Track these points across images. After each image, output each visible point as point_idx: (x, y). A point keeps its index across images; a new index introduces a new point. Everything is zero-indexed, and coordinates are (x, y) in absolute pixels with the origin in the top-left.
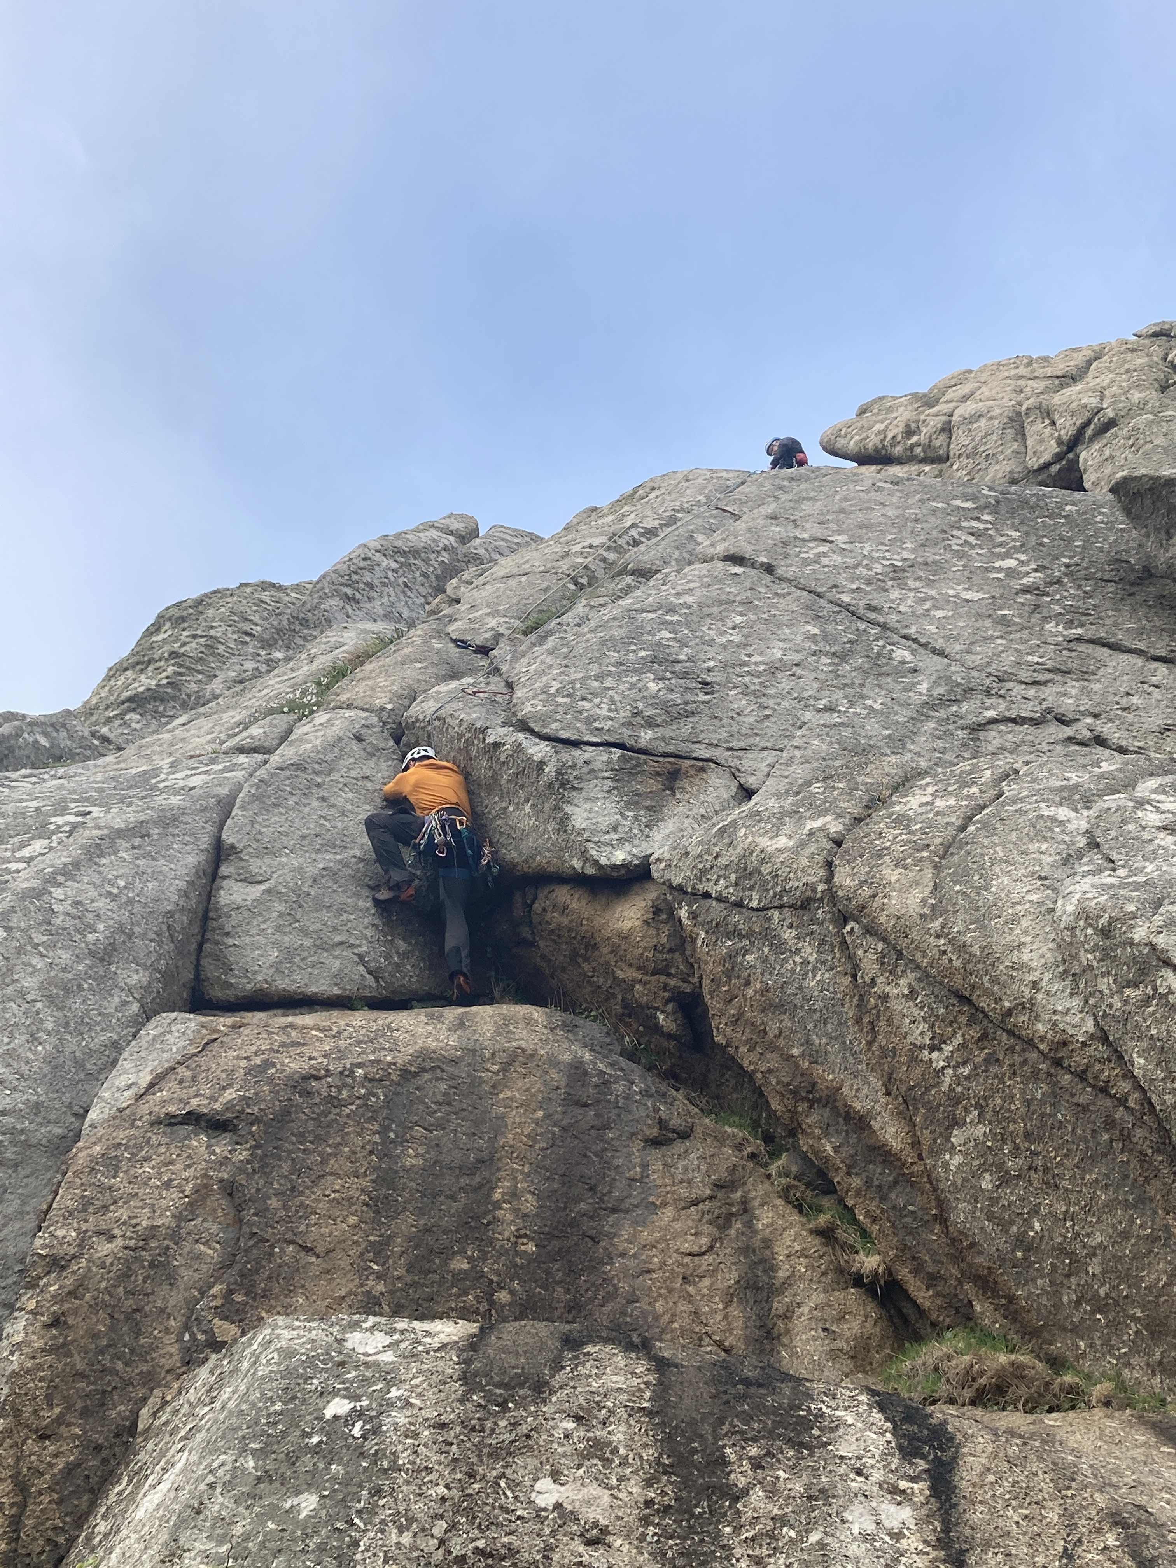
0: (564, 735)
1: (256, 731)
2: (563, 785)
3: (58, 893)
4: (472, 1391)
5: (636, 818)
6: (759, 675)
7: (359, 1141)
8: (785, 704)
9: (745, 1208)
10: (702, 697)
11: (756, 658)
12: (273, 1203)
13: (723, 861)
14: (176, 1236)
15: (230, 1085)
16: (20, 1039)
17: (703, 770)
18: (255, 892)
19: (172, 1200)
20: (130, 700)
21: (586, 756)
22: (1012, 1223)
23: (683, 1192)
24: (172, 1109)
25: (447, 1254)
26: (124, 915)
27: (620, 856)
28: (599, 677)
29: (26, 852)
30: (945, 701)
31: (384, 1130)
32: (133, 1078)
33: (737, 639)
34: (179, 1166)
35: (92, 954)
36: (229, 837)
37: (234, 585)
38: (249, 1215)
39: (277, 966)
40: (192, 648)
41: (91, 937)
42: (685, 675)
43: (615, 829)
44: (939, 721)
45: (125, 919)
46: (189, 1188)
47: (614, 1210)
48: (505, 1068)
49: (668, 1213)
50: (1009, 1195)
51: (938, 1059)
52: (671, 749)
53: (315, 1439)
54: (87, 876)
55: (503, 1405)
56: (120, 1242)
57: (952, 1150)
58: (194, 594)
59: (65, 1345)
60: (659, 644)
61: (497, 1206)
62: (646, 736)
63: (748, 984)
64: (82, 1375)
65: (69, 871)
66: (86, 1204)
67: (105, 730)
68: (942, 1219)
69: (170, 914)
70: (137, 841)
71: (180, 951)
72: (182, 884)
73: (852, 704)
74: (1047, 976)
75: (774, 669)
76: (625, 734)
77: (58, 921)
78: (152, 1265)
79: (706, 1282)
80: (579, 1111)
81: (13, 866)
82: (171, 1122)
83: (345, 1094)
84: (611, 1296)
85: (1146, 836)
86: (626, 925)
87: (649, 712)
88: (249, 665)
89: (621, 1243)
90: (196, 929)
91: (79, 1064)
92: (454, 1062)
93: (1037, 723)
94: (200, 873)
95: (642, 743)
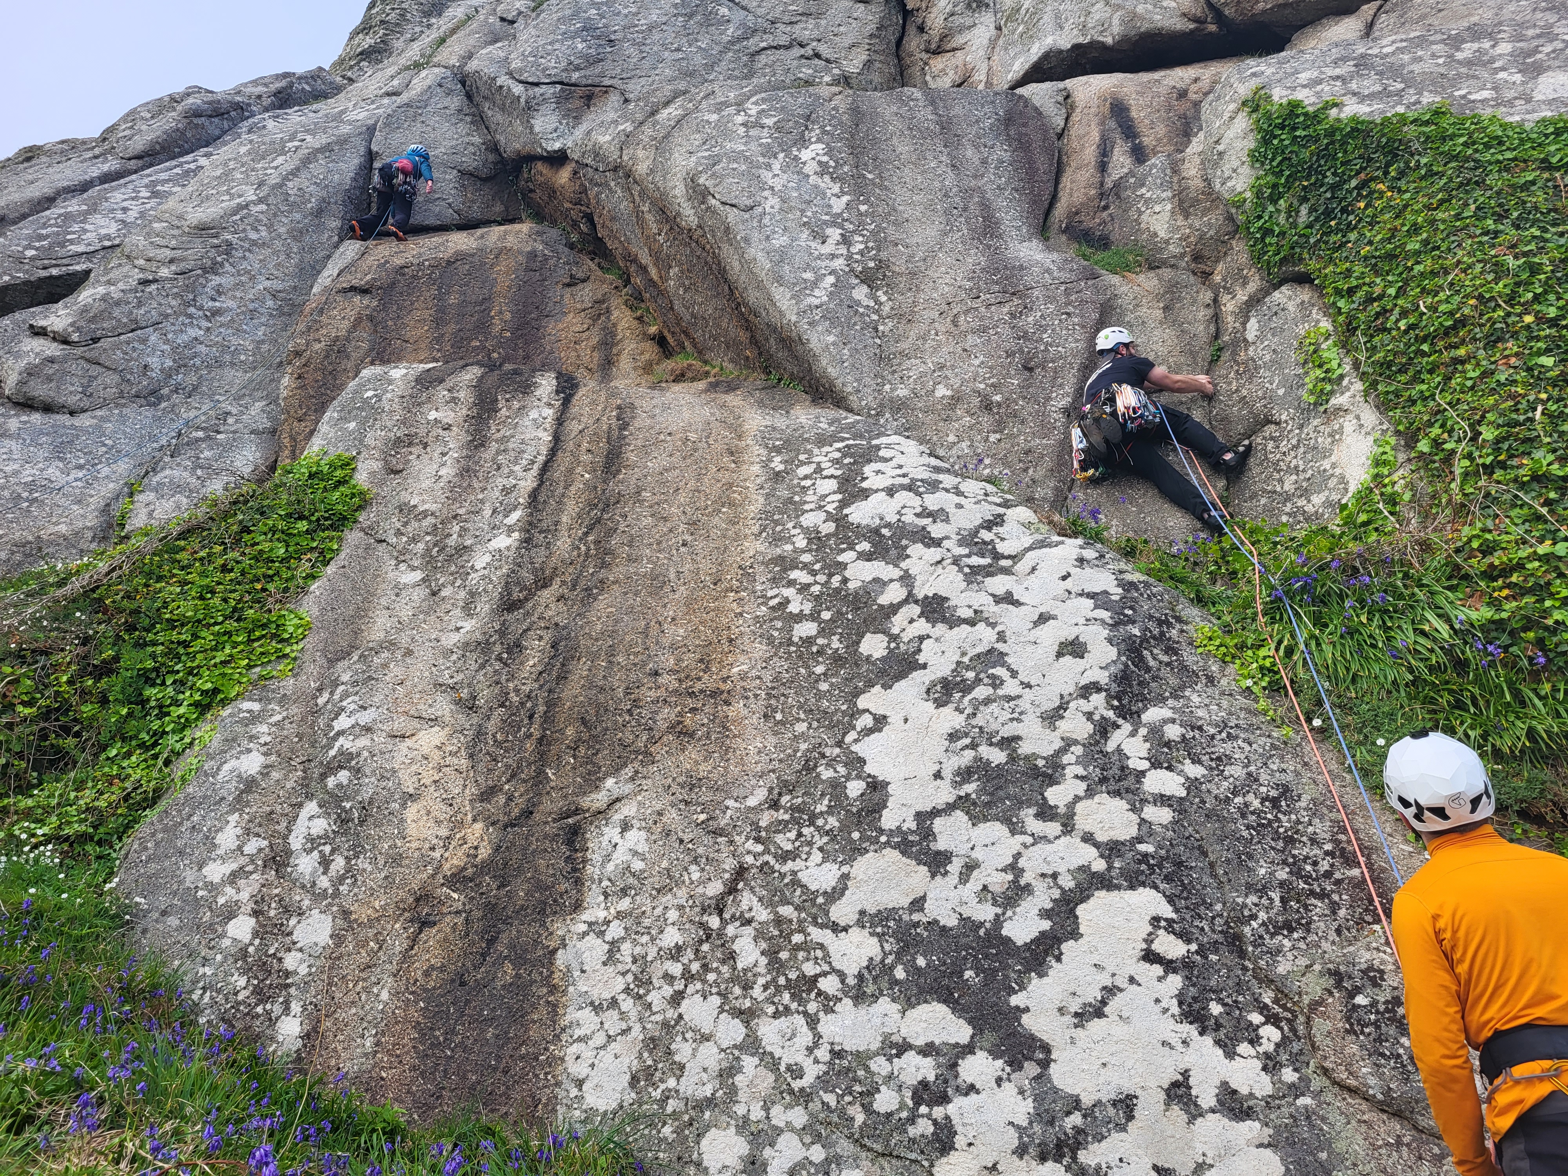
0: (530, 80)
2: (529, 109)
3: (290, 184)
4: (417, 385)
5: (567, 123)
6: (643, 32)
7: (428, 294)
8: (655, 48)
9: (608, 310)
10: (609, 49)
11: (643, 22)
12: (390, 323)
14: (348, 339)
15: (369, 273)
16: (283, 257)
17: (606, 92)
19: (346, 325)
20: (361, 53)
21: (542, 91)
22: (689, 308)
23: (579, 306)
24: (345, 286)
25: (469, 339)
26: (323, 194)
27: (557, 146)
28: (551, 43)
29: (275, 164)
30: (740, 40)
31: (440, 288)
32: (331, 272)
33: (634, 10)
34: (348, 310)
35: (311, 214)
36: (374, 148)
38: (379, 329)
41: (309, 206)
42: (599, 38)
43: (555, 130)
44: (735, 52)
45: (325, 195)
46: (352, 319)
47: (547, 316)
48: (497, 257)
49: (571, 315)
52: (590, 82)
54: (304, 174)
56: (324, 343)
57: (671, 279)
59: (305, 385)
60: (589, 18)
61: (493, 318)
62: (575, 76)
63: (604, 208)
64: (313, 396)
65: (295, 173)
66: (309, 329)
69: (349, 190)
70: (327, 154)
71: (357, 208)
72: (352, 175)
73: (690, 45)
74: (683, 200)
75: (651, 28)
76: (564, 76)
77: (292, 199)
78: (339, 352)
79: (585, 343)
80: (532, 273)
81: (269, 171)
82: (345, 291)
83: (420, 273)
84: (542, 352)
85: (735, 129)
86: (562, 182)
87: (577, 62)
89: (549, 330)
91: (313, 268)
92: (473, 255)
93: (787, 48)
94: (361, 167)
95: (573, 80)
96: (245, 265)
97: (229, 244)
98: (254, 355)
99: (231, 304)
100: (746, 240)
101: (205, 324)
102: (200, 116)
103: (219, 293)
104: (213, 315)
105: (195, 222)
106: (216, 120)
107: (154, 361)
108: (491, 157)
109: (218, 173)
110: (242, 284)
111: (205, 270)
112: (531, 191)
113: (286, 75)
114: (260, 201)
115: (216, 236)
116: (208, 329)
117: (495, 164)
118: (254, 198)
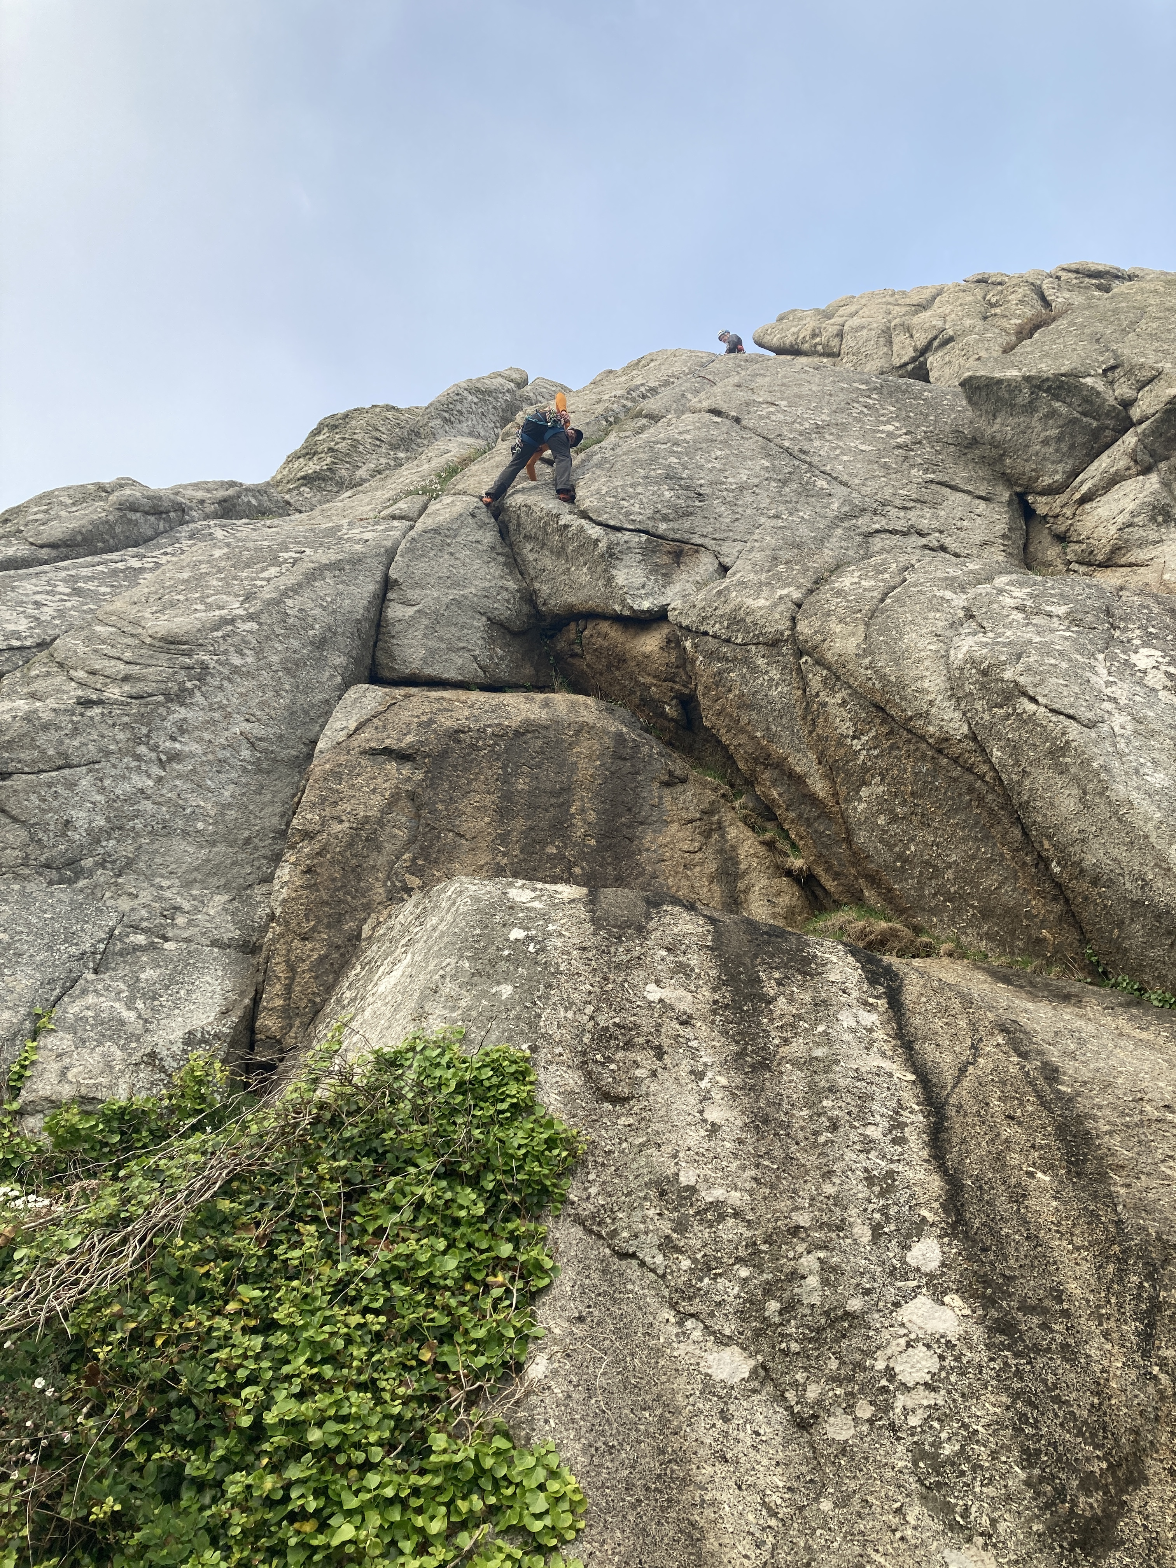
0: (612, 523)
1: (402, 505)
2: (611, 556)
3: (290, 602)
4: (599, 929)
5: (656, 581)
6: (733, 491)
7: (490, 773)
8: (749, 511)
9: (720, 827)
10: (697, 503)
11: (731, 480)
12: (440, 806)
13: (719, 612)
14: (380, 823)
15: (409, 733)
16: (270, 694)
17: (697, 551)
18: (411, 611)
19: (377, 801)
20: (303, 478)
21: (626, 538)
22: (895, 845)
23: (684, 815)
24: (373, 745)
25: (544, 844)
26: (330, 620)
27: (646, 605)
28: (633, 486)
29: (266, 574)
30: (848, 516)
31: (504, 767)
32: (345, 724)
33: (718, 466)
34: (379, 781)
35: (312, 643)
36: (393, 574)
37: (369, 406)
38: (424, 812)
39: (424, 660)
40: (343, 446)
41: (311, 633)
42: (687, 488)
43: (643, 587)
44: (845, 529)
45: (332, 622)
46: (387, 794)
47: (642, 823)
48: (577, 733)
49: (675, 826)
50: (895, 828)
51: (857, 745)
52: (678, 536)
53: (506, 952)
54: (307, 593)
55: (619, 938)
56: (347, 824)
57: (860, 800)
58: (343, 410)
59: (315, 884)
60: (670, 466)
61: (573, 816)
62: (663, 527)
63: (730, 691)
64: (326, 903)
65: (295, 589)
66: (323, 800)
67: (287, 497)
68: (849, 840)
69: (358, 621)
70: (337, 573)
71: (364, 645)
72: (366, 603)
73: (791, 514)
74: (940, 698)
75: (742, 488)
76: (650, 525)
77: (291, 620)
78: (367, 840)
79: (698, 869)
80: (620, 762)
81: (259, 583)
82: (373, 753)
83: (481, 743)
84: (642, 874)
85: (1005, 613)
86: (648, 649)
87: (665, 511)
88: (383, 461)
89: (646, 844)
90: (373, 632)
91: (306, 713)
92: (546, 728)
93: (904, 534)
94: (375, 596)
95: (660, 532)
96: (220, 697)
97: (205, 667)
98: (215, 823)
99: (195, 747)
100: (1106, 768)
101: (156, 771)
102: (136, 511)
103: (182, 731)
104: (170, 760)
105: (162, 632)
106: (152, 518)
107: (80, 817)
108: (526, 608)
109: (186, 575)
110: (214, 722)
111: (168, 697)
112: (575, 655)
113: (232, 484)
114: (251, 617)
115: (189, 654)
116: (160, 779)
117: (529, 617)
118: (242, 612)
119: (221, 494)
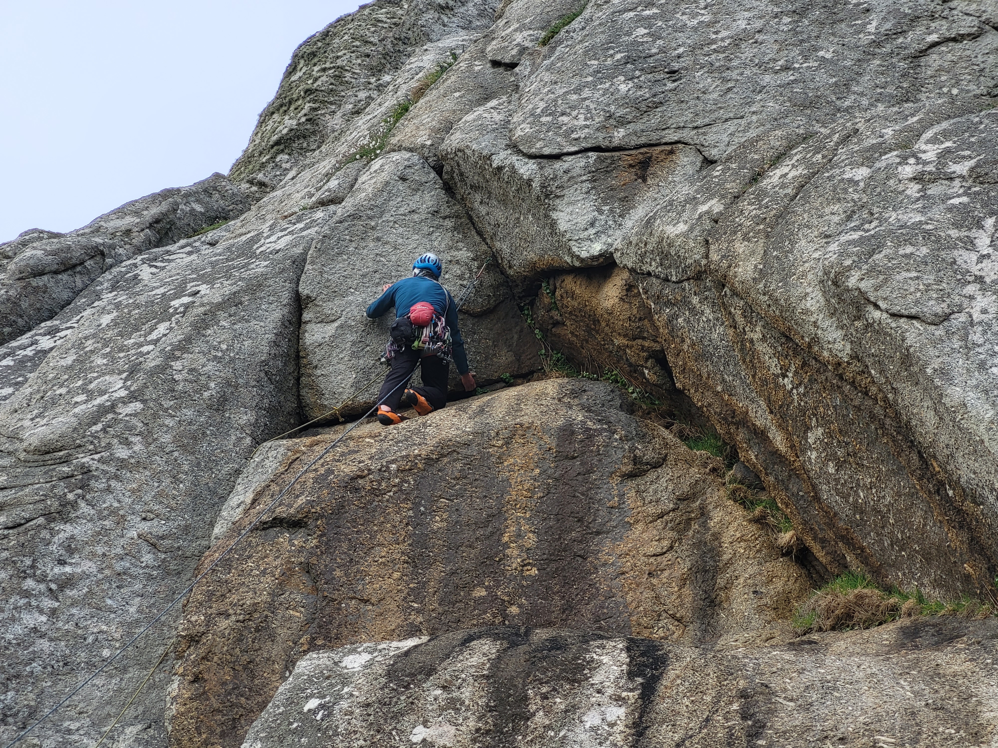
0: (547, 151)
1: (333, 183)
2: (547, 196)
3: (177, 365)
4: (391, 681)
5: (611, 211)
6: (724, 50)
7: (398, 518)
8: (747, 72)
9: (702, 513)
10: (670, 85)
11: (723, 34)
12: (338, 573)
14: (272, 607)
15: (302, 493)
16: (167, 481)
17: (672, 152)
18: (331, 329)
19: (267, 583)
20: (277, 143)
21: (566, 166)
22: (849, 495)
23: (651, 510)
24: (264, 518)
25: (469, 587)
26: (228, 373)
27: (597, 248)
28: (578, 90)
29: (154, 336)
30: (890, 36)
31: (416, 505)
32: (242, 498)
33: (707, 18)
34: (271, 558)
35: (210, 407)
36: (305, 290)
38: (321, 584)
40: (323, 81)
41: (206, 394)
42: (653, 70)
43: (592, 224)
45: (230, 375)
46: (277, 572)
47: (598, 533)
48: (508, 442)
49: (640, 527)
50: (844, 476)
51: (787, 382)
52: (643, 140)
53: (295, 725)
54: (198, 346)
56: (233, 618)
57: (810, 448)
59: (204, 693)
60: (635, 43)
61: (506, 546)
62: (619, 135)
63: (683, 341)
64: (219, 711)
65: (184, 346)
66: (210, 595)
68: (817, 498)
69: (265, 363)
70: (233, 310)
71: (279, 388)
72: (271, 336)
73: (806, 59)
74: (821, 316)
75: (737, 41)
76: (600, 139)
77: (180, 387)
78: (257, 630)
79: (666, 573)
80: (568, 463)
81: (145, 349)
82: (265, 526)
83: (384, 484)
84: (593, 597)
85: (901, 188)
86: (608, 304)
87: (621, 112)
89: (603, 557)
90: (291, 368)
91: (213, 492)
92: (467, 445)
94: (285, 323)
95: (616, 142)
96: (109, 501)
97: (86, 471)
98: (124, 647)
99: (89, 566)
100: (943, 372)
101: (48, 603)
102: (41, 274)
103: (71, 551)
104: (62, 588)
105: (35, 442)
106: (64, 277)
108: (489, 280)
109: (70, 360)
110: (104, 532)
111: (49, 516)
113: (167, 194)
114: (133, 397)
115: (66, 461)
116: (53, 612)
117: (495, 288)
118: (123, 393)
119: (155, 211)
